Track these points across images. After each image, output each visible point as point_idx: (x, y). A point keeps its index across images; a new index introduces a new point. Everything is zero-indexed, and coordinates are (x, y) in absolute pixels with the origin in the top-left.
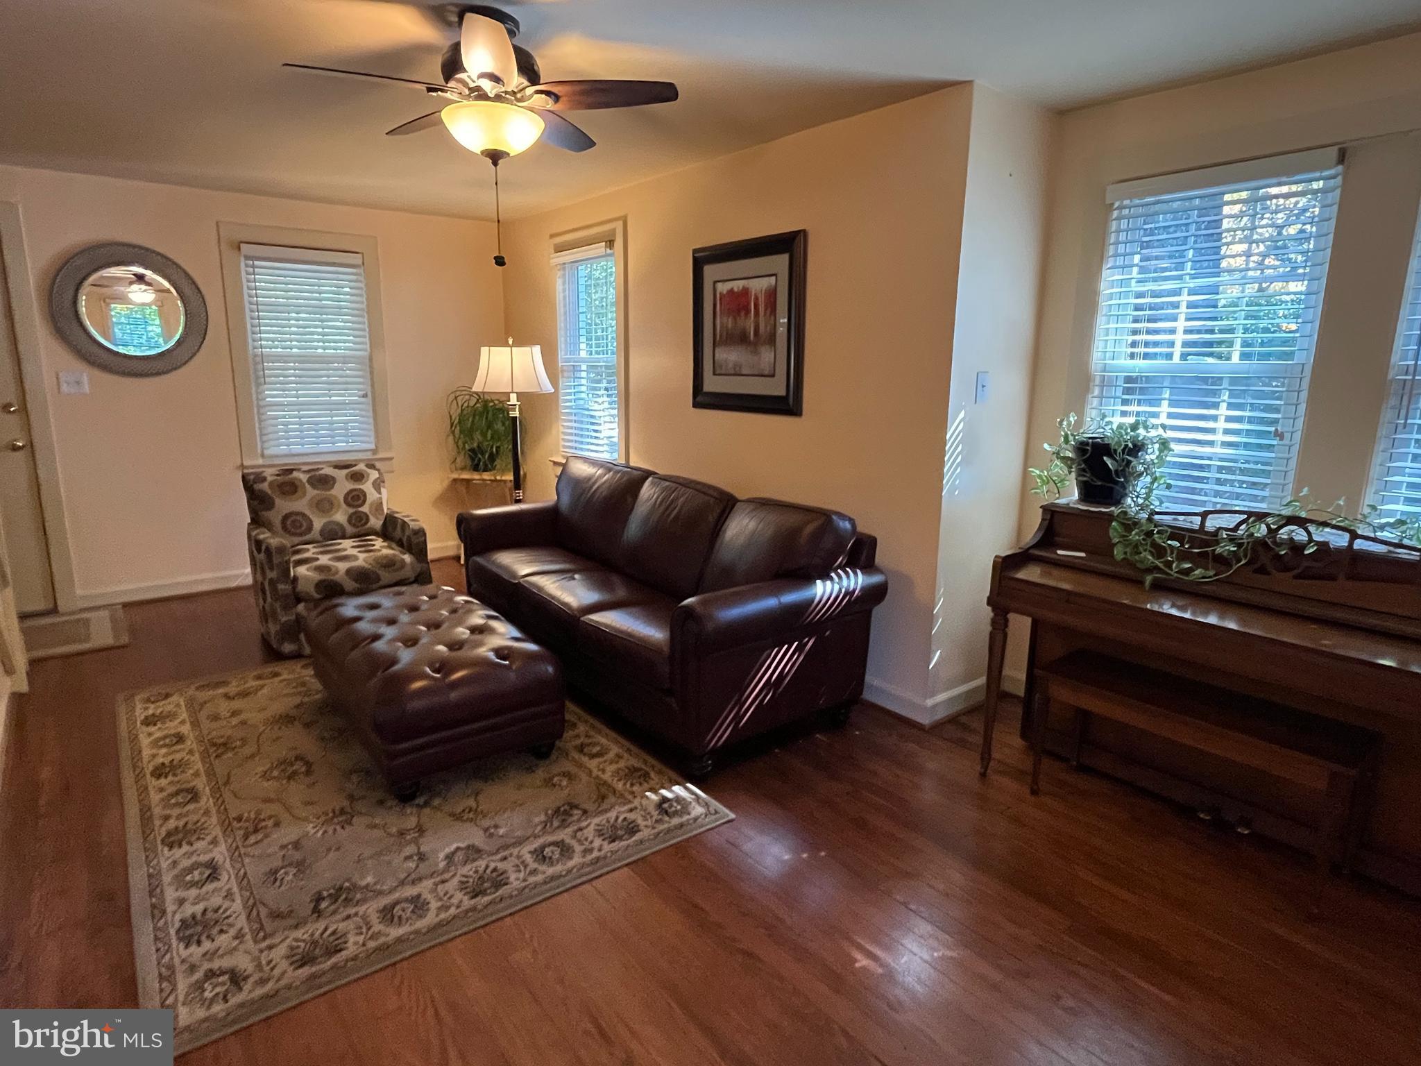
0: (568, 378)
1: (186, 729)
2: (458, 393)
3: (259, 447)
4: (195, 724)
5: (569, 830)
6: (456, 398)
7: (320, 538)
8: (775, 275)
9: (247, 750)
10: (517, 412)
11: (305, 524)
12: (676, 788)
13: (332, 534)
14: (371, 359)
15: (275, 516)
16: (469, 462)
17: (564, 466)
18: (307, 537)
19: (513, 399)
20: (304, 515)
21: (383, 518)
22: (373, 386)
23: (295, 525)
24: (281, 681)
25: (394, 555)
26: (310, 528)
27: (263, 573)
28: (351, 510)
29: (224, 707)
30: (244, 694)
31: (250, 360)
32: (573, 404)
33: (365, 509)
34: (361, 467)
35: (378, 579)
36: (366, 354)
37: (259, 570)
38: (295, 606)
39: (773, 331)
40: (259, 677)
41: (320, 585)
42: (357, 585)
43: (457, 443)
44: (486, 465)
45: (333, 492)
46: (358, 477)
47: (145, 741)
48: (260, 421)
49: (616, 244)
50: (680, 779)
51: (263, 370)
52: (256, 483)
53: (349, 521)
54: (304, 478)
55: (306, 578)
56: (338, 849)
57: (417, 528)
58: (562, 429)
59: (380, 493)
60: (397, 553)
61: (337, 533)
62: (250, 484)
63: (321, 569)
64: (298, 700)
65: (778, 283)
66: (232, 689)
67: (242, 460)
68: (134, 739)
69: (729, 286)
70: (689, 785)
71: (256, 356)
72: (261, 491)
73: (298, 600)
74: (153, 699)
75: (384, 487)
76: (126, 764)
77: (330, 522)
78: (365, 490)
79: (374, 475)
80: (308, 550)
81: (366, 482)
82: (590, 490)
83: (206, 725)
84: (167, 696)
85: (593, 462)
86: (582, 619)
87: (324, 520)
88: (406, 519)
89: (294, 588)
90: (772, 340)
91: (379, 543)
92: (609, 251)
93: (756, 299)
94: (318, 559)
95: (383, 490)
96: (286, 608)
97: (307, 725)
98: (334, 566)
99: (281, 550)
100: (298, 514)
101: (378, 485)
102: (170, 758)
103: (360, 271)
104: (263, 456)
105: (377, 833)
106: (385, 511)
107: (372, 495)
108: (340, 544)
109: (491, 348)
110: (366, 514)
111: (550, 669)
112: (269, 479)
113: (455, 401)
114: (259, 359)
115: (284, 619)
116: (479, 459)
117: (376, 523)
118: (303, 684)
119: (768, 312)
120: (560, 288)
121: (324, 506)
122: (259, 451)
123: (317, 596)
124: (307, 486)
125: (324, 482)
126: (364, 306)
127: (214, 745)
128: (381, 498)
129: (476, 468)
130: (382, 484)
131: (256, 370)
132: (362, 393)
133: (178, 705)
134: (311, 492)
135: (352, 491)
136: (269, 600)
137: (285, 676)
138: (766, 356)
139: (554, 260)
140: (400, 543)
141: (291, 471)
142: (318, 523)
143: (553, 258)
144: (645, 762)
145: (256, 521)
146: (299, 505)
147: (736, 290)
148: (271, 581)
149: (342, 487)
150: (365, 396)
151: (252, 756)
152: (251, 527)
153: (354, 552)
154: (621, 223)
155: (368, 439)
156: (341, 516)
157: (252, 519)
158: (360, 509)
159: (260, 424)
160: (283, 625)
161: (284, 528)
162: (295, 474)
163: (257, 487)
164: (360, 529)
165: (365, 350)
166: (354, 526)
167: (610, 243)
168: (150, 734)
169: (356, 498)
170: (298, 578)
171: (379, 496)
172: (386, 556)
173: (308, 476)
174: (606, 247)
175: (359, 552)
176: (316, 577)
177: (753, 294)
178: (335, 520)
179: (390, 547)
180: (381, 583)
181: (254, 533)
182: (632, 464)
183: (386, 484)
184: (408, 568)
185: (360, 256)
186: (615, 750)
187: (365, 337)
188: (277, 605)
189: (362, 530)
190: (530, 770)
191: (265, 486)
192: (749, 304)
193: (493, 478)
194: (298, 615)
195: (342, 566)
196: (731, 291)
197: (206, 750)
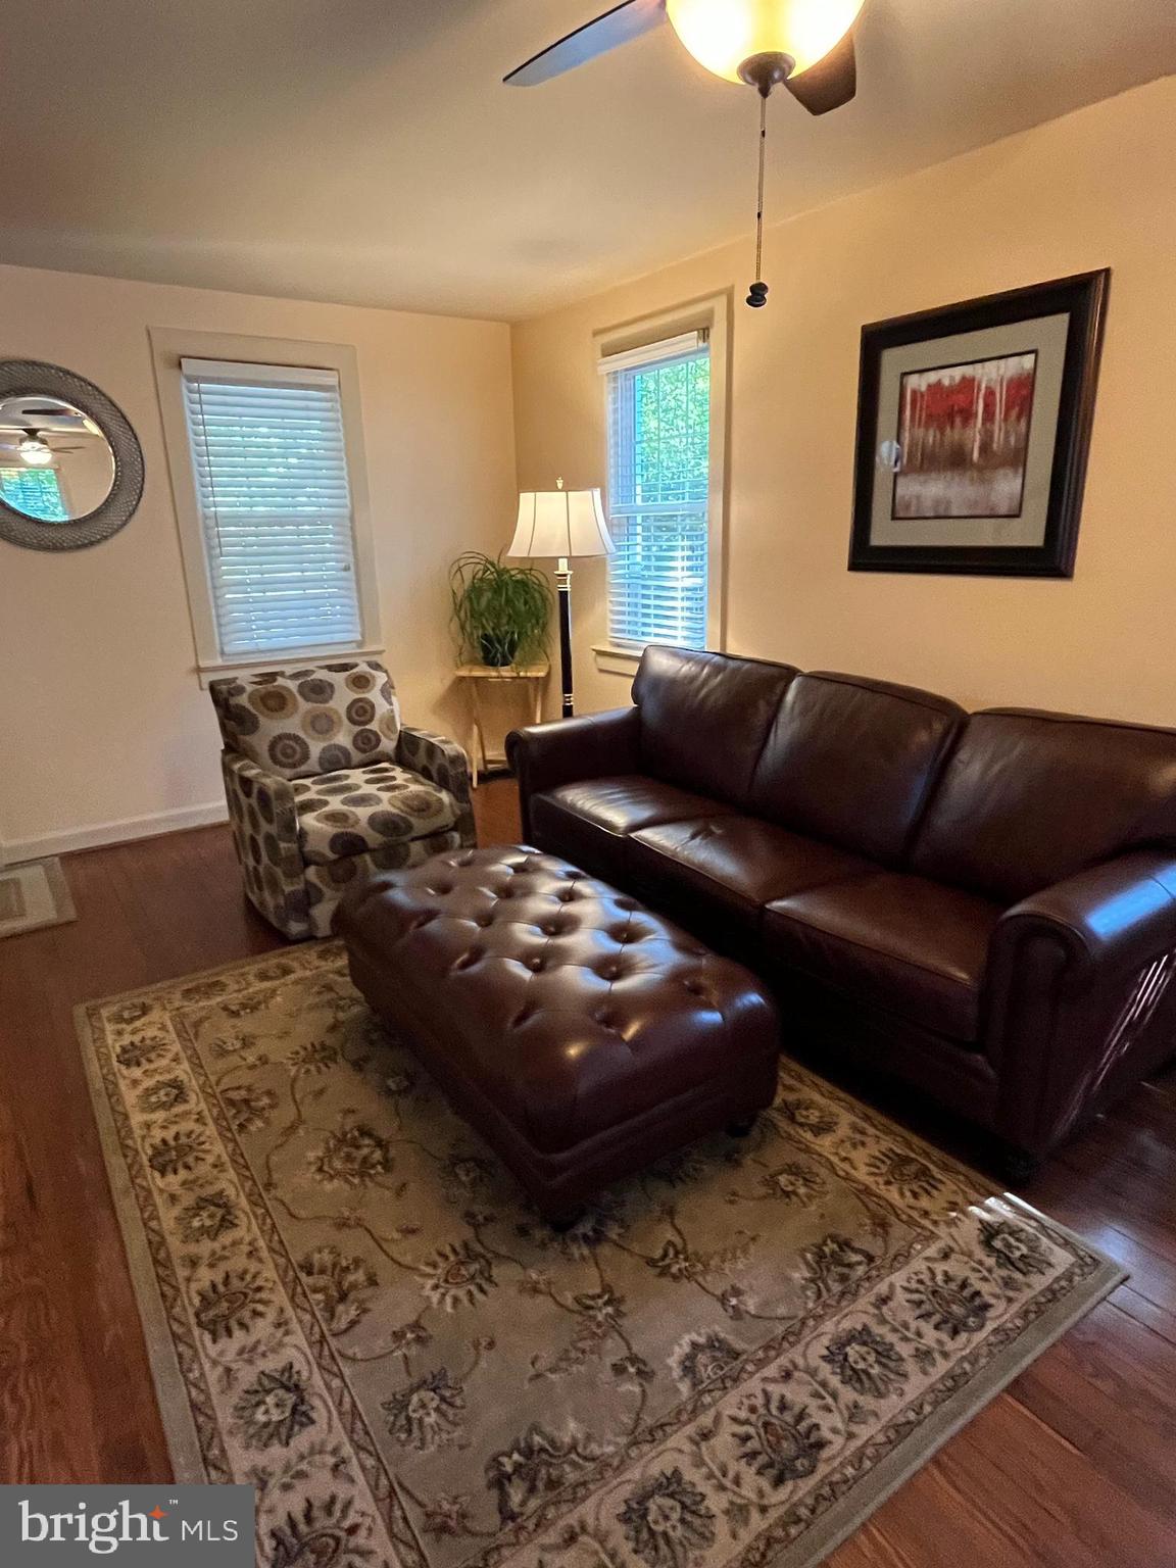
0: (619, 535)
1: (182, 1071)
2: (462, 563)
3: (217, 641)
4: (197, 1064)
5: (865, 1301)
6: (460, 569)
7: (318, 769)
8: (1035, 352)
9: (285, 1115)
10: (568, 586)
11: (298, 748)
12: (991, 1202)
13: (336, 761)
14: (352, 519)
15: (260, 742)
16: (480, 655)
17: (642, 661)
18: (303, 768)
19: (563, 566)
20: (296, 738)
21: (395, 737)
22: (355, 555)
23: (288, 752)
24: (296, 982)
25: (427, 793)
26: (306, 757)
27: (255, 825)
28: (358, 728)
29: (227, 1031)
30: (251, 1006)
31: (200, 522)
32: (627, 571)
33: (374, 726)
34: (363, 668)
35: (410, 827)
36: (346, 511)
37: (246, 819)
38: (303, 871)
39: (1023, 444)
40: (263, 976)
41: (336, 841)
42: (385, 839)
43: (463, 628)
44: (504, 656)
45: (331, 704)
46: (361, 682)
47: (130, 1097)
48: (217, 606)
49: (712, 333)
50: (993, 1187)
51: (219, 537)
52: (232, 695)
53: (355, 742)
54: (293, 685)
55: (318, 832)
56: (491, 1345)
57: (453, 753)
58: (610, 606)
59: (391, 704)
60: (430, 789)
61: (339, 762)
62: (222, 697)
63: (333, 817)
64: (328, 1017)
65: (1039, 364)
66: (232, 997)
67: (197, 660)
68: (113, 1093)
69: (932, 377)
70: (1008, 1195)
71: (206, 517)
72: (238, 706)
73: (307, 862)
74: (126, 1015)
75: (395, 695)
76: (108, 1141)
77: (330, 746)
78: (373, 700)
79: (381, 678)
80: (307, 788)
81: (372, 688)
82: (696, 696)
83: (213, 1067)
84: (145, 1010)
85: (674, 652)
86: (767, 906)
87: (323, 745)
88: (432, 740)
89: (301, 848)
90: (1018, 458)
91: (399, 775)
92: (701, 344)
93: (990, 393)
94: (326, 803)
95: (394, 699)
96: (291, 875)
97: (358, 1065)
98: (351, 812)
99: (283, 795)
100: (289, 736)
101: (387, 691)
102: (174, 1129)
103: (336, 395)
104: (223, 653)
105: (544, 1304)
106: (399, 728)
107: (381, 707)
108: (347, 777)
109: (538, 494)
110: (375, 734)
111: (754, 998)
112: (249, 688)
113: (459, 574)
114: (212, 523)
115: (288, 889)
116: (492, 651)
117: (388, 745)
118: (329, 988)
119: (1014, 413)
120: (608, 406)
121: (322, 724)
122: (218, 647)
123: (331, 856)
124: (300, 699)
125: (318, 691)
126: (341, 445)
127: (231, 1103)
128: (392, 711)
129: (489, 661)
130: (392, 691)
131: (208, 538)
132: (343, 564)
133: (163, 1028)
134: (304, 706)
135: (356, 701)
136: (265, 859)
137: (299, 974)
138: (1006, 487)
139: (603, 368)
140: (426, 773)
141: (272, 676)
142: (316, 748)
143: (600, 364)
144: (909, 1145)
145: (234, 749)
146: (291, 724)
147: (946, 382)
148: (269, 838)
149: (343, 698)
150: (347, 569)
151: (292, 1129)
152: (228, 757)
153: (371, 789)
154: (723, 300)
155: (350, 627)
156: (343, 738)
157: (226, 744)
158: (367, 727)
159: (217, 611)
160: (287, 897)
161: (273, 757)
162: (280, 681)
163: (233, 701)
164: (368, 754)
165: (345, 506)
166: (364, 751)
167: (705, 333)
168: (135, 1083)
169: (361, 712)
170: (306, 833)
171: (389, 707)
172: (417, 796)
173: (298, 682)
174: (699, 337)
175: (379, 789)
176: (330, 829)
177: (983, 386)
178: (337, 743)
179: (417, 781)
180: (414, 834)
181: (236, 766)
182: (730, 651)
183: (396, 690)
184: (447, 811)
185: (335, 373)
186: (846, 1120)
187: (343, 488)
188: (278, 871)
189: (372, 755)
190: (732, 1160)
191: (243, 700)
192: (972, 402)
193: (515, 675)
194: (307, 882)
195: (363, 813)
196: (936, 388)
197: (222, 1116)
